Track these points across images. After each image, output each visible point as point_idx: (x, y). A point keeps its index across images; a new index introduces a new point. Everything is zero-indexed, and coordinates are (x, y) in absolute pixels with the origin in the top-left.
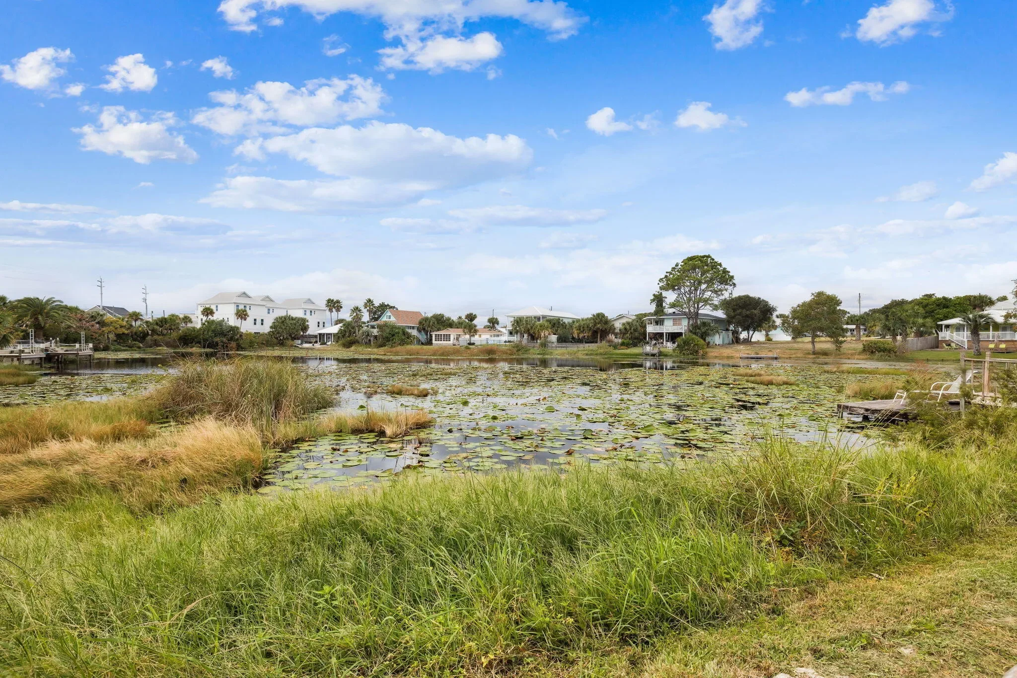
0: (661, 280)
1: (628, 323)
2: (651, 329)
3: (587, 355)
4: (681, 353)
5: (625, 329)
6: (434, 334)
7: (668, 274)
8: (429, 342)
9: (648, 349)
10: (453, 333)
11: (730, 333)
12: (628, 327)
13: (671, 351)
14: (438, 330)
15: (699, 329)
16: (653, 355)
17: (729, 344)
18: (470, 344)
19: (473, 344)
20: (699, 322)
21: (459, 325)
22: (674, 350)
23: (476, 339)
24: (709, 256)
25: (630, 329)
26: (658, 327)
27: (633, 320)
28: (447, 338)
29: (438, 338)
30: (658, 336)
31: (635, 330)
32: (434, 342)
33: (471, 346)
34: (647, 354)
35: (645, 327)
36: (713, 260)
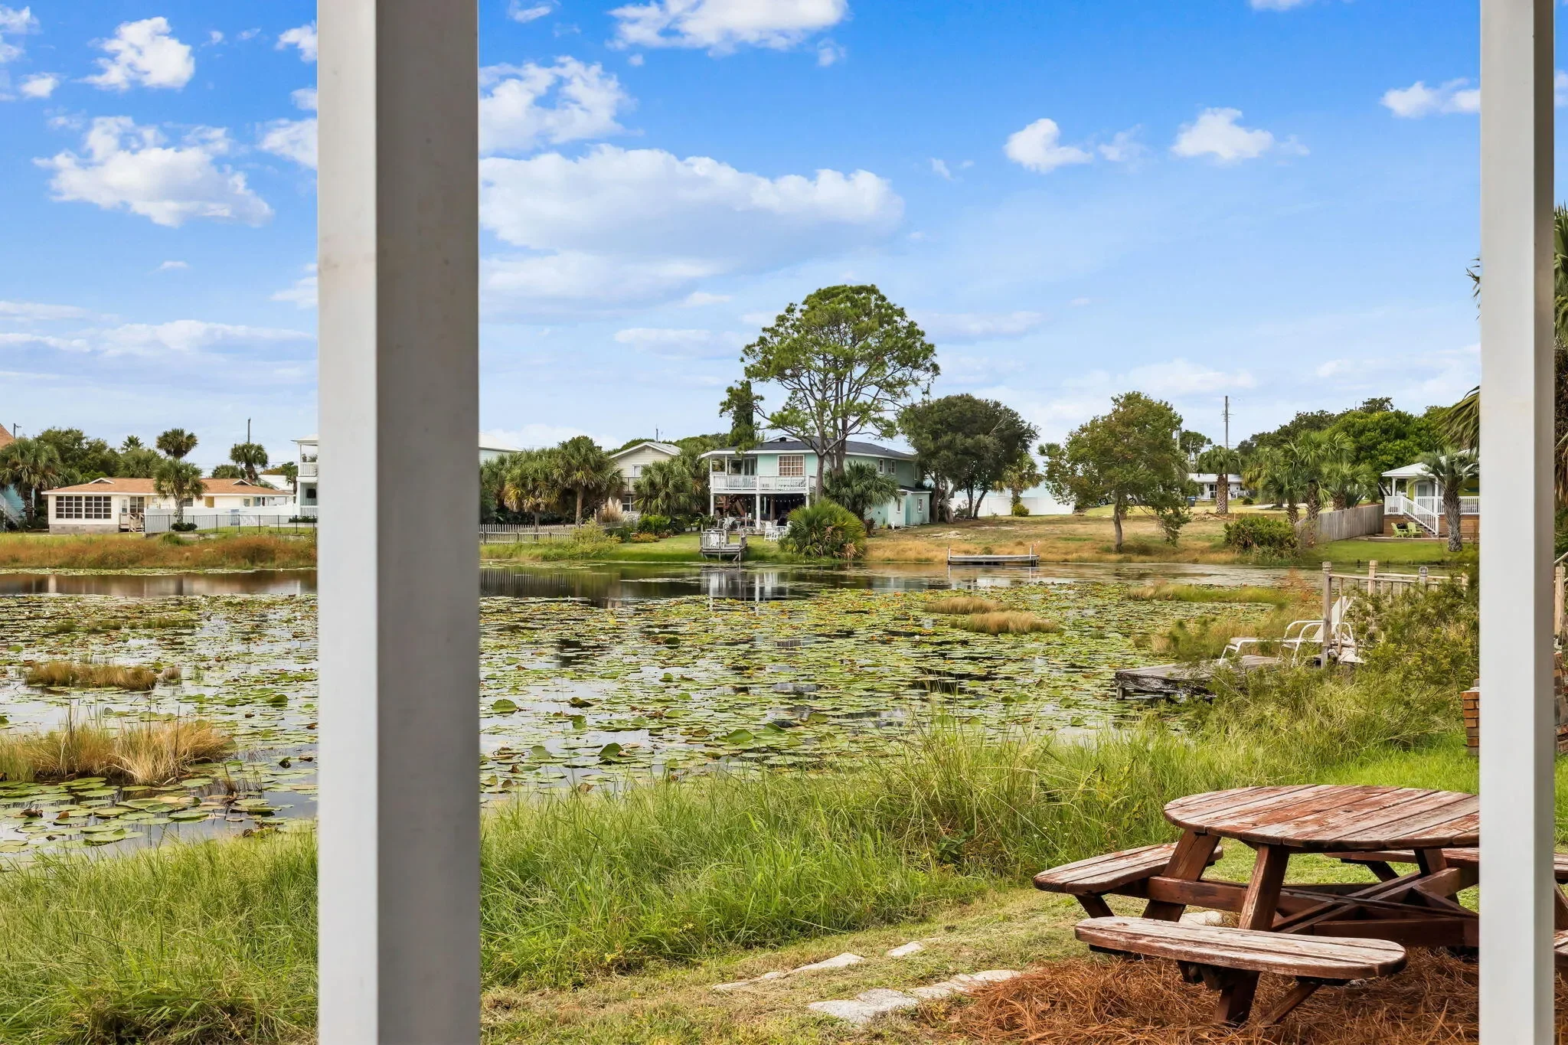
0: (749, 349)
1: (660, 468)
2: (720, 484)
3: (546, 558)
4: (800, 550)
5: (652, 484)
6: (52, 496)
7: (767, 335)
8: (36, 521)
9: (714, 540)
10: (119, 492)
11: (925, 498)
12: (658, 479)
13: (776, 546)
14: (67, 482)
15: (848, 485)
16: (728, 557)
17: (922, 525)
18: (179, 527)
19: (191, 527)
20: (846, 468)
21: (137, 465)
22: (783, 544)
23: (196, 511)
24: (872, 290)
25: (666, 485)
26: (741, 478)
27: (673, 459)
28: (100, 506)
29: (69, 506)
30: (738, 505)
31: (679, 488)
32: (52, 519)
33: (182, 536)
34: (711, 556)
35: (705, 478)
36: (883, 299)
